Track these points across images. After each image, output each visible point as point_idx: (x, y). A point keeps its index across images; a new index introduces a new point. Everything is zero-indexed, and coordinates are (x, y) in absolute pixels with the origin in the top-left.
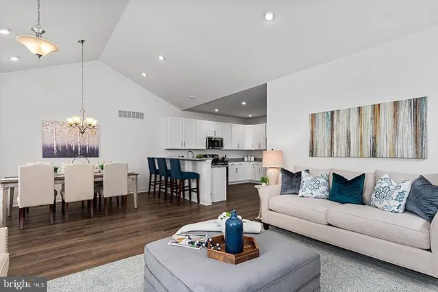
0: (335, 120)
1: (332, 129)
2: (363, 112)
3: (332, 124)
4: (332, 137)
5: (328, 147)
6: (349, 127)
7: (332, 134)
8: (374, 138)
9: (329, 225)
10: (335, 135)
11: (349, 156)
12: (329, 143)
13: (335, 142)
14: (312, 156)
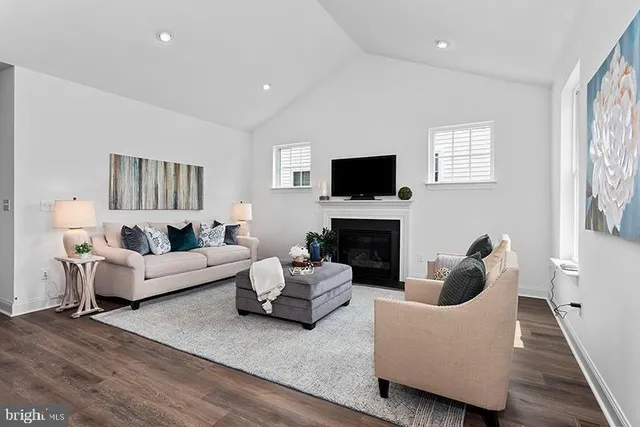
0: (144, 169)
1: (140, 179)
2: (168, 167)
3: (140, 172)
4: (140, 188)
5: (135, 198)
6: (156, 180)
7: (140, 184)
8: (176, 192)
9: (208, 266)
10: (143, 186)
11: (156, 208)
12: (137, 194)
13: (143, 193)
14: (116, 208)
